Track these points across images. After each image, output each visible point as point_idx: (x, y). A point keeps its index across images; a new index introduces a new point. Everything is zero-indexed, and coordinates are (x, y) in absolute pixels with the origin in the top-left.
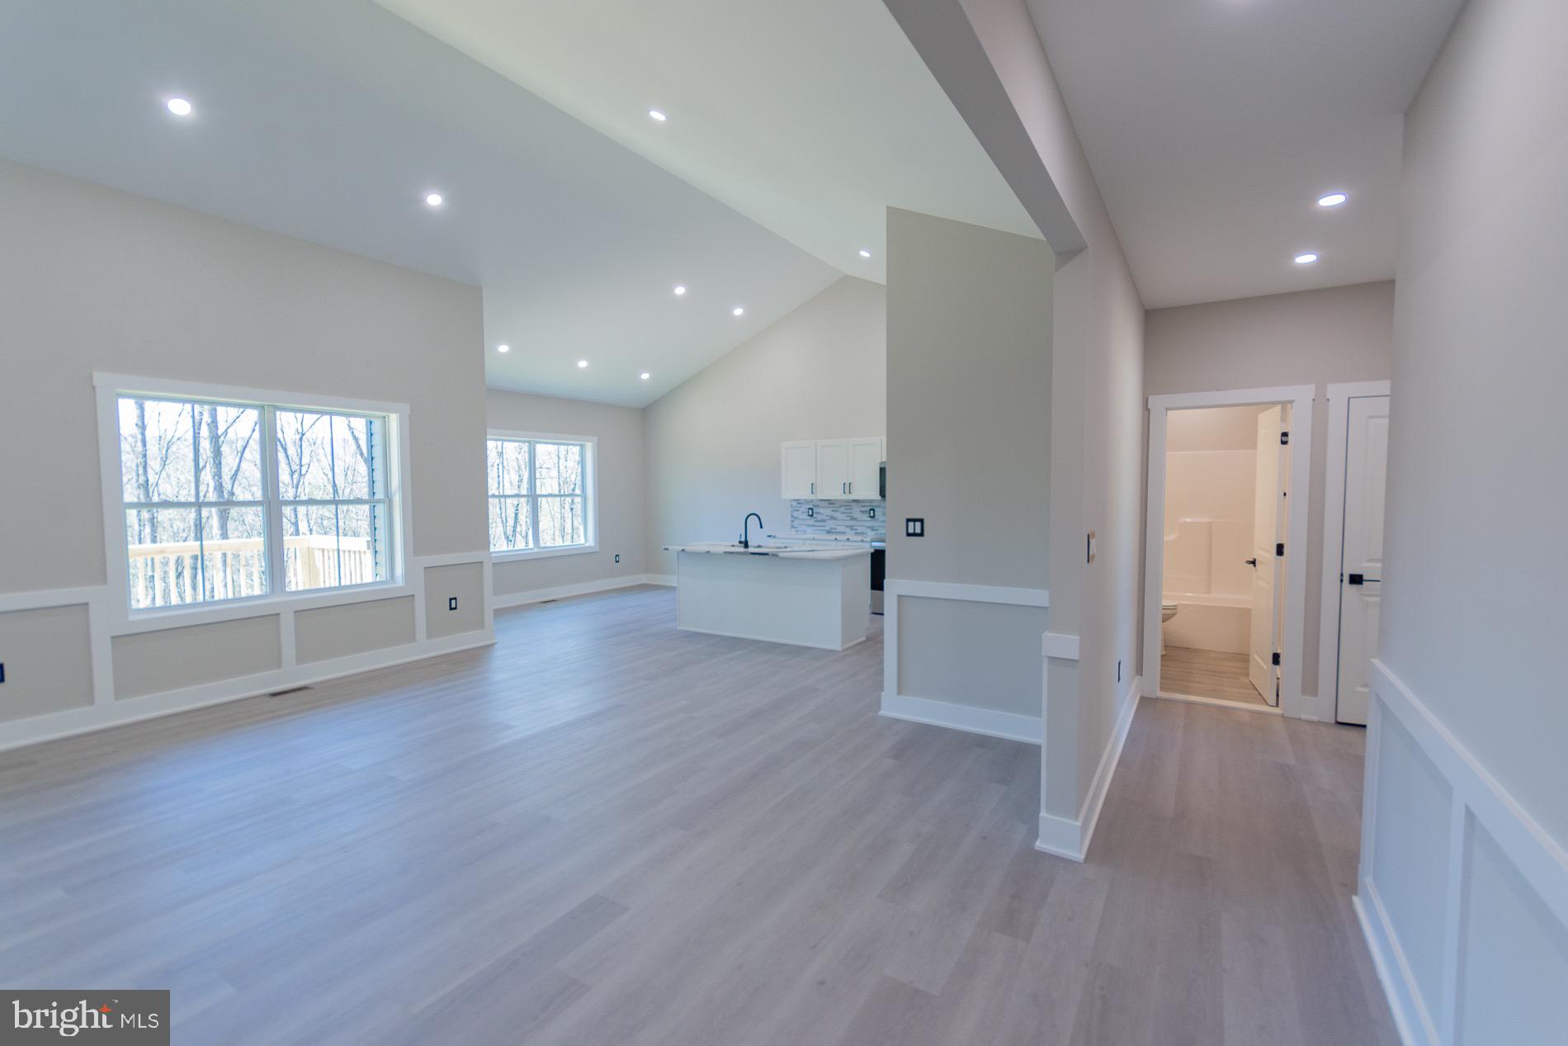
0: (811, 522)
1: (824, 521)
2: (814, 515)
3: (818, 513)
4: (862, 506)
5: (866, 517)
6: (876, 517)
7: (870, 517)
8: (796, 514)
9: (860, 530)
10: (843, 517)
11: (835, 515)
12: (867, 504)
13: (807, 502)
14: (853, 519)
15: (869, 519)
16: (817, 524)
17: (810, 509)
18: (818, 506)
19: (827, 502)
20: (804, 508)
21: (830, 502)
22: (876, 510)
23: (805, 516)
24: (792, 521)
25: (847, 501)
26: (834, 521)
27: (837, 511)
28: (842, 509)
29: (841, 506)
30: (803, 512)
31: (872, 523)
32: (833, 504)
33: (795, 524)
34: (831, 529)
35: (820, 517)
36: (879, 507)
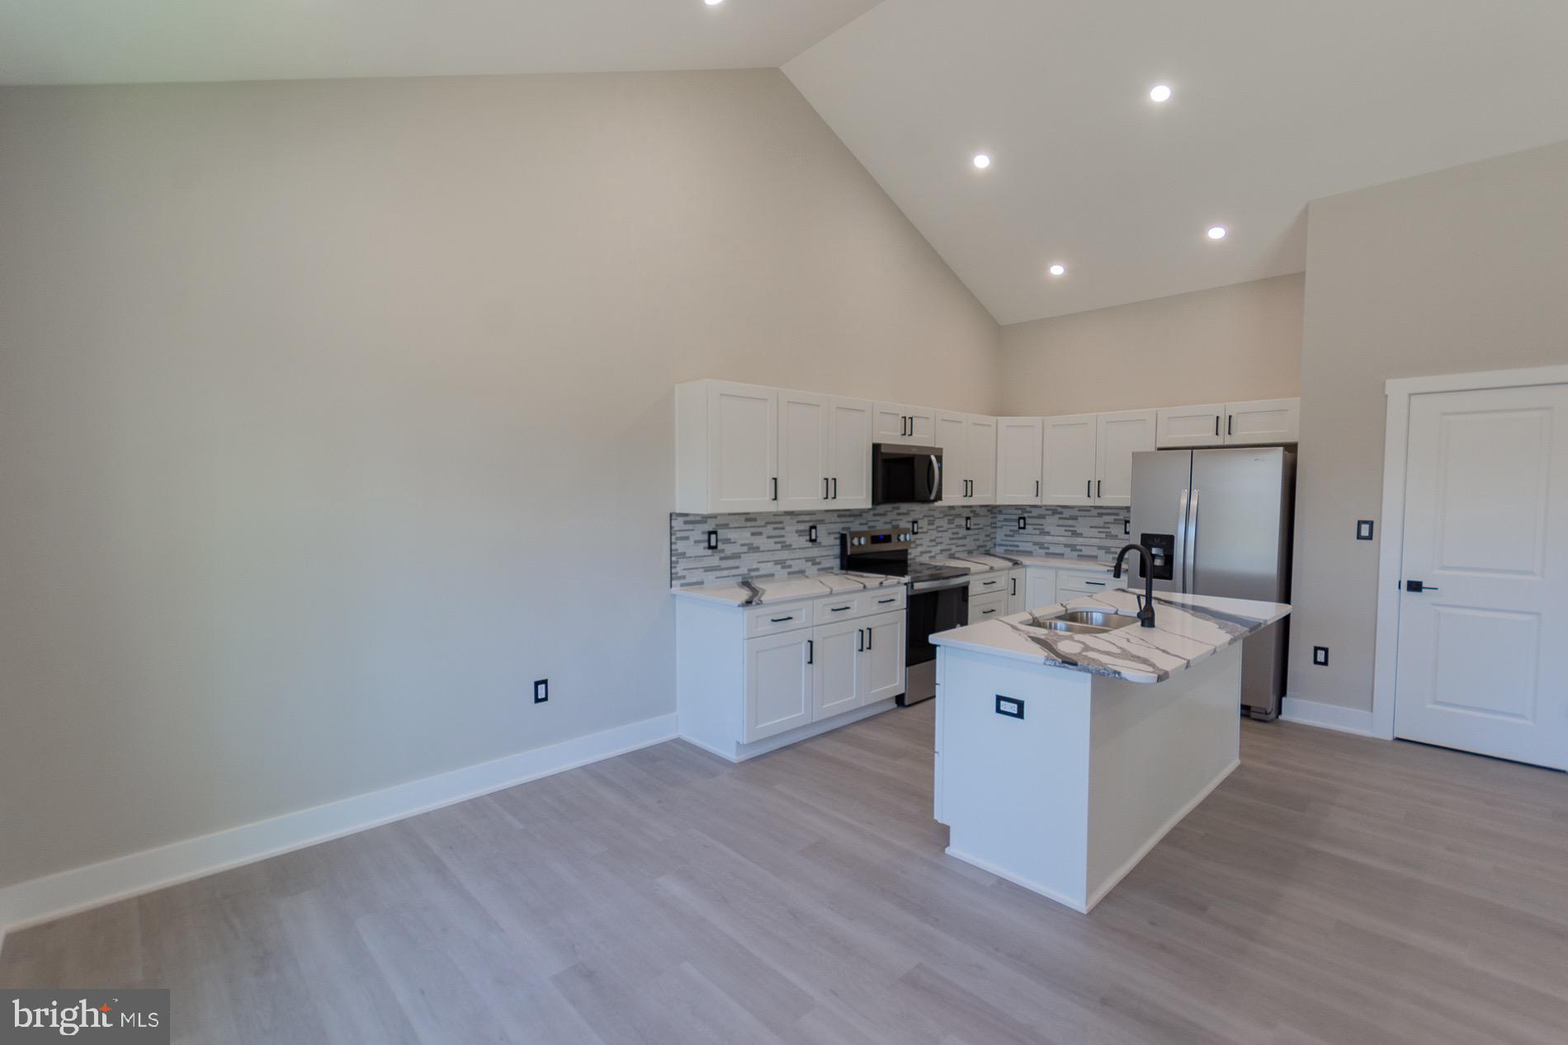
0: (714, 560)
1: (736, 556)
2: (720, 546)
3: (727, 541)
4: (798, 522)
5: (803, 541)
6: (818, 540)
7: (812, 541)
8: (680, 546)
9: (797, 565)
10: (770, 544)
11: (757, 541)
12: (807, 518)
13: (704, 519)
14: (786, 547)
15: (810, 544)
16: (724, 564)
17: (710, 533)
18: (726, 526)
19: (744, 517)
20: (698, 533)
21: (749, 518)
22: (818, 527)
23: (701, 549)
24: (672, 565)
25: (776, 515)
26: (756, 556)
27: (760, 534)
28: (769, 530)
29: (767, 523)
30: (696, 542)
31: (815, 552)
32: (755, 520)
33: (679, 569)
34: (750, 570)
35: (729, 549)
36: (822, 522)
